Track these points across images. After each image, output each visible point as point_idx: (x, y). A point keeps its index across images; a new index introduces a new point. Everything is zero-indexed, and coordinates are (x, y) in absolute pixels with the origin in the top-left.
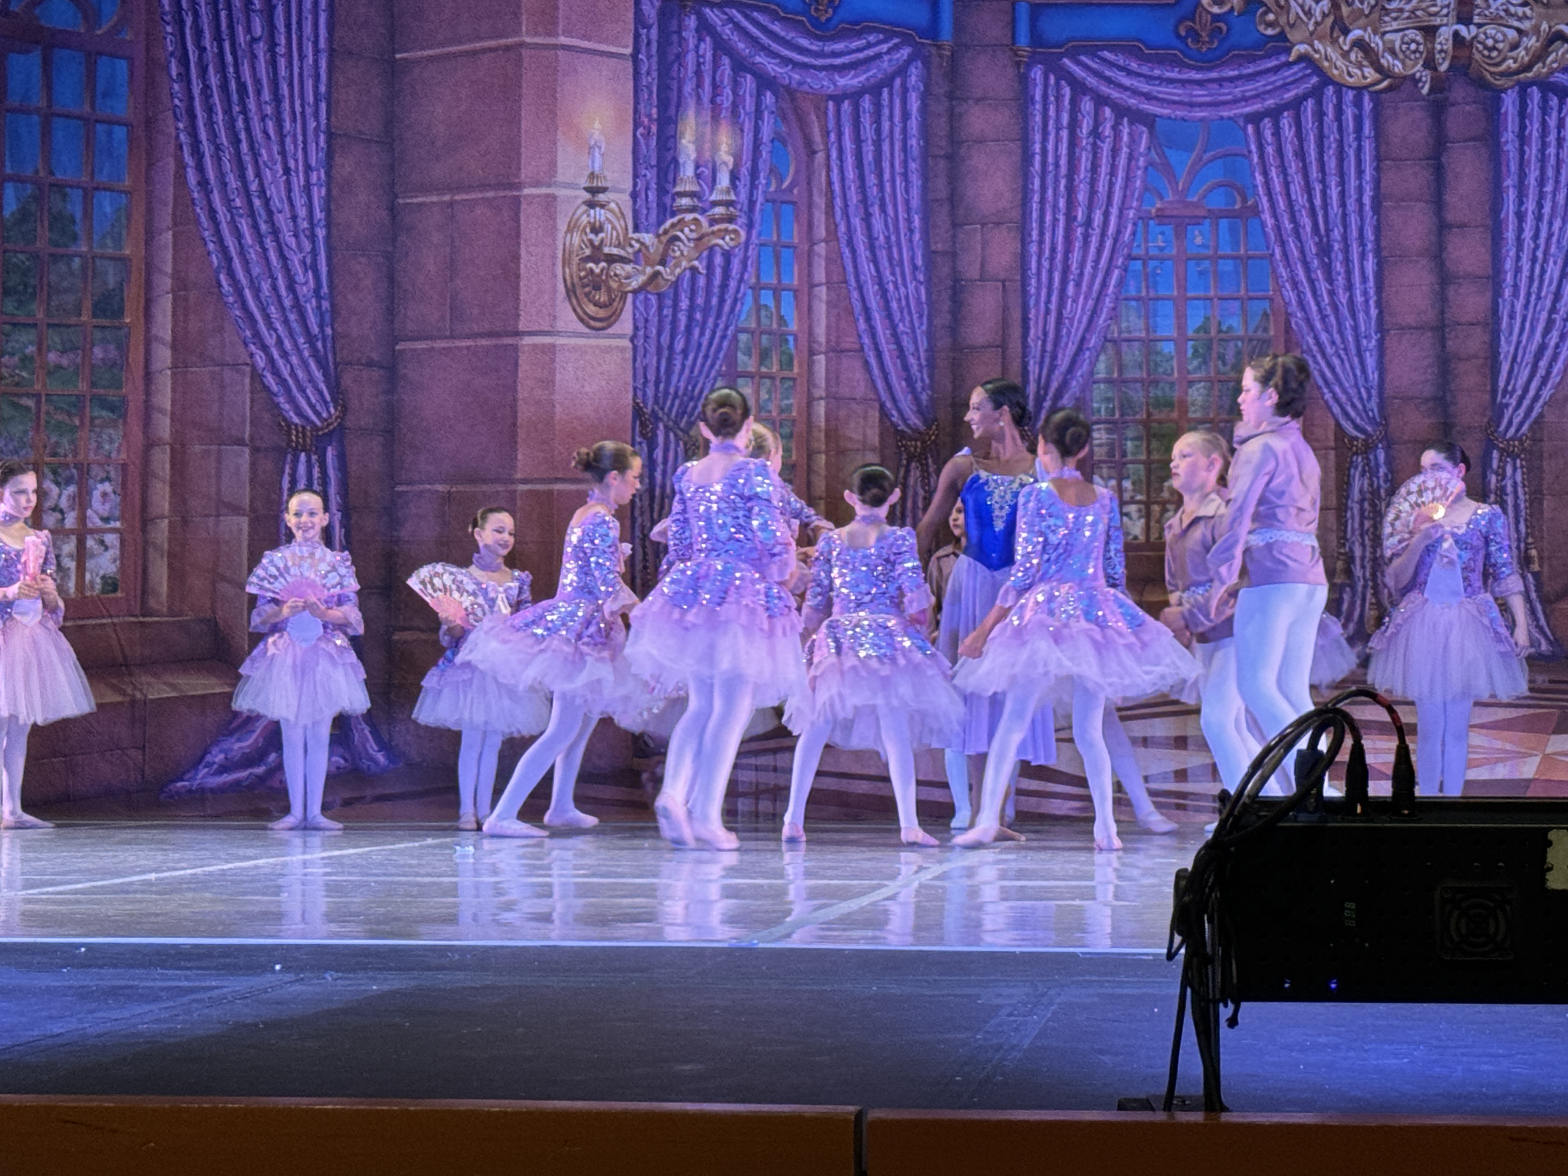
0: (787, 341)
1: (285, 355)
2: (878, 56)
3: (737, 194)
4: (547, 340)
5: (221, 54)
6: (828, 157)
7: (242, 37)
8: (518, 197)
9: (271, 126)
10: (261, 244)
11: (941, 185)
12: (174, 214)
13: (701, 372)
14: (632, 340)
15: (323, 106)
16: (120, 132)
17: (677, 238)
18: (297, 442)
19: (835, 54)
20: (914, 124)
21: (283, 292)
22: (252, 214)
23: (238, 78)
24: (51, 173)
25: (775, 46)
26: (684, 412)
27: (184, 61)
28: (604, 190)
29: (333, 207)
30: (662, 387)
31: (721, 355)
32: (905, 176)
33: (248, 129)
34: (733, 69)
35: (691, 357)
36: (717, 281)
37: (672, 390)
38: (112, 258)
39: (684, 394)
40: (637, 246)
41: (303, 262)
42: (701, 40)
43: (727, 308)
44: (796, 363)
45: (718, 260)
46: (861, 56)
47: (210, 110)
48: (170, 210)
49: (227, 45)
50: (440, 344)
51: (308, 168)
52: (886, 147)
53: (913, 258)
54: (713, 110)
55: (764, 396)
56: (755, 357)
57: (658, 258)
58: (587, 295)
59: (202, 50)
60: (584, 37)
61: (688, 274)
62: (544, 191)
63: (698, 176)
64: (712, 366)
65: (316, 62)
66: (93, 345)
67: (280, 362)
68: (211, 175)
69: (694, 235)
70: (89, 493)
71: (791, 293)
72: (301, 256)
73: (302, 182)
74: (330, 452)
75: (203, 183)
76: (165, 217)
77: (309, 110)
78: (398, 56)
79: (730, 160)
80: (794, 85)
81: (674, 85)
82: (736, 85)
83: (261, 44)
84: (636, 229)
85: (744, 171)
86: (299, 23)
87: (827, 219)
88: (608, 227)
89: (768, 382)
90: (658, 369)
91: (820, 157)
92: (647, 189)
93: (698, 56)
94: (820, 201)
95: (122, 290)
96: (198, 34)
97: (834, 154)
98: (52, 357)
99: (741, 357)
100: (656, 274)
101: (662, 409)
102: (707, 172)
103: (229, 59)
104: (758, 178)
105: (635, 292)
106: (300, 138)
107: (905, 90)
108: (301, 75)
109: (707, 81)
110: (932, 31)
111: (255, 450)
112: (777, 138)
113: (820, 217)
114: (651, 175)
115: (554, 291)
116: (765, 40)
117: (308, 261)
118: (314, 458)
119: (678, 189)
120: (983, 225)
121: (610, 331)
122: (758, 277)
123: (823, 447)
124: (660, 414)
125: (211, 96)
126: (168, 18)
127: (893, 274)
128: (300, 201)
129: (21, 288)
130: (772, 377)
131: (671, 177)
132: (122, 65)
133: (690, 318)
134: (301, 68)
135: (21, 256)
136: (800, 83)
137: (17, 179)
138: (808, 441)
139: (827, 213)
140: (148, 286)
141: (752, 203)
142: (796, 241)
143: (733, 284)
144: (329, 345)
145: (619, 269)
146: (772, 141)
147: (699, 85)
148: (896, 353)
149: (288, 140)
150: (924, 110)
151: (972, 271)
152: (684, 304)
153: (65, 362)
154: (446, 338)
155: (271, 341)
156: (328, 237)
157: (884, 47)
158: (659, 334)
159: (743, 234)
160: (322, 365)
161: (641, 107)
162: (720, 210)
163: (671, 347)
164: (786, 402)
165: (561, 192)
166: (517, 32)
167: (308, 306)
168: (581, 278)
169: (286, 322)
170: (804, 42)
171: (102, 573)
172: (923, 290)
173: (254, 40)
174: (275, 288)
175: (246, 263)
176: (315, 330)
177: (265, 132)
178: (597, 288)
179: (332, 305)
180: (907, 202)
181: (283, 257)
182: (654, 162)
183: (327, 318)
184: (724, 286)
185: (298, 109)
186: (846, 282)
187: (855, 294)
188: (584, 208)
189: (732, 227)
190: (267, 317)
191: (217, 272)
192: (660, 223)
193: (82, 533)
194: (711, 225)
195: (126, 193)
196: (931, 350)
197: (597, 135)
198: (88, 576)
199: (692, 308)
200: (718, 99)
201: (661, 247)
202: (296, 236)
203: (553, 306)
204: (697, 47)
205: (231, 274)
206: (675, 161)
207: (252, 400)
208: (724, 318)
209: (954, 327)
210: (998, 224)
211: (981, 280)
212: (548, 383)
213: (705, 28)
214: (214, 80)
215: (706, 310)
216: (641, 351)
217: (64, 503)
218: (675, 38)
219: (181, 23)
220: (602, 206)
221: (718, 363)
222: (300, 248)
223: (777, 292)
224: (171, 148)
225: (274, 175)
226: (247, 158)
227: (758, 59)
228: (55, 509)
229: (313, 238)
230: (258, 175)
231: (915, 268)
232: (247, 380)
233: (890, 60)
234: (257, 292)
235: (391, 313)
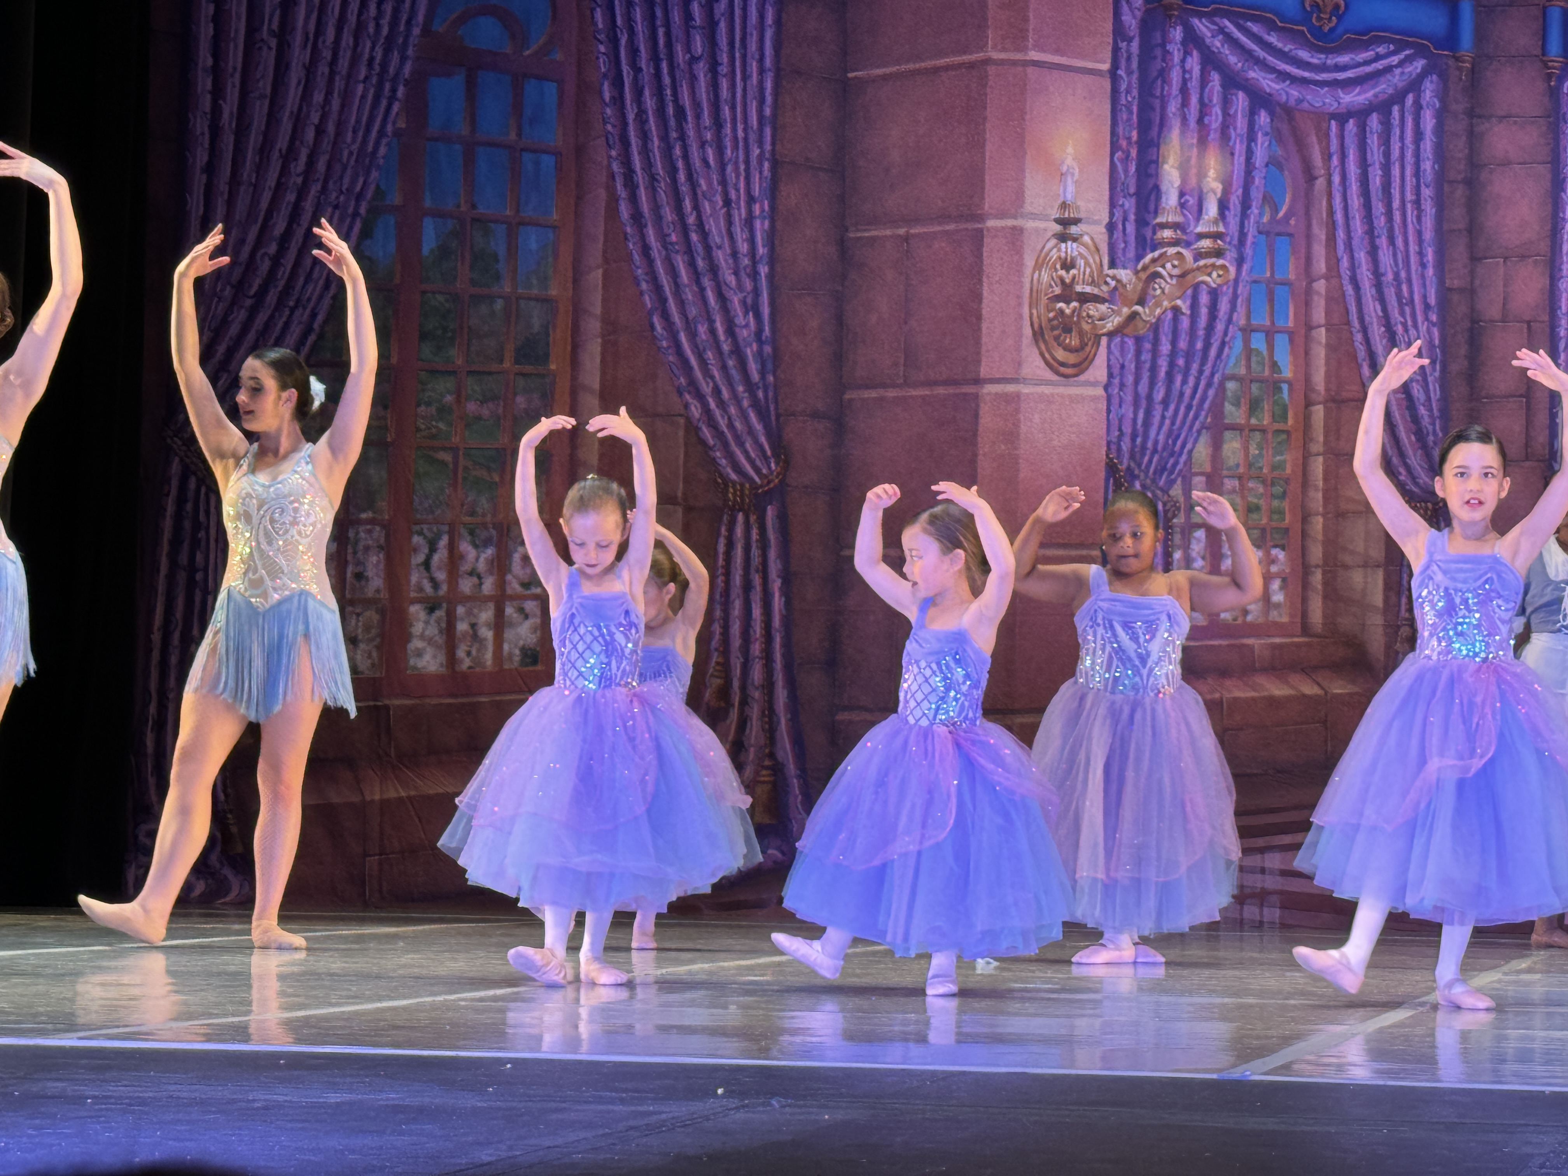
0: (1280, 389)
1: (721, 404)
2: (1389, 69)
3: (1226, 225)
4: (1010, 388)
5: (658, 75)
6: (1330, 182)
7: (681, 56)
8: (981, 231)
9: (710, 153)
10: (698, 282)
11: (1458, 215)
12: (605, 252)
13: (1183, 423)
14: (1106, 388)
15: (768, 131)
16: (548, 162)
17: (1157, 275)
18: (735, 500)
19: (1338, 68)
20: (1428, 146)
21: (722, 337)
22: (689, 251)
23: (676, 100)
24: (474, 207)
25: (1270, 59)
26: (1164, 469)
27: (618, 83)
28: (1076, 221)
29: (776, 242)
30: (1139, 440)
31: (1206, 405)
32: (1417, 202)
33: (686, 157)
34: (1223, 86)
35: (1172, 407)
36: (1203, 321)
37: (1150, 445)
38: (537, 299)
39: (1164, 449)
40: (1113, 283)
41: (743, 302)
42: (1187, 53)
43: (1213, 352)
44: (1290, 415)
45: (1204, 299)
46: (1368, 69)
47: (645, 136)
48: (600, 245)
49: (664, 65)
50: (891, 393)
51: (751, 200)
52: (1396, 171)
53: (1425, 297)
54: (1200, 131)
55: (1254, 451)
56: (1244, 408)
57: (1135, 297)
58: (1056, 338)
59: (637, 70)
60: (1057, 51)
61: (1170, 315)
62: (1010, 222)
63: (1182, 205)
64: (1196, 417)
65: (761, 83)
66: (515, 394)
67: (717, 413)
68: (645, 208)
69: (1176, 272)
70: (509, 556)
71: (1286, 337)
72: (741, 296)
73: (744, 215)
74: (770, 512)
75: (637, 217)
76: (595, 253)
77: (752, 137)
78: (850, 75)
79: (1218, 187)
80: (1292, 102)
81: (1157, 103)
82: (1226, 103)
83: (701, 64)
84: (1113, 264)
85: (1235, 201)
86: (743, 40)
87: (1327, 254)
88: (1081, 263)
89: (1258, 436)
90: (1135, 420)
91: (1320, 183)
92: (1125, 219)
93: (1184, 71)
94: (1320, 233)
95: (548, 335)
96: (634, 52)
97: (1336, 179)
98: (472, 407)
99: (1228, 407)
100: (1134, 316)
101: (1139, 465)
102: (1192, 201)
103: (667, 80)
104: (1249, 207)
105: (1111, 335)
106: (742, 167)
107: (1418, 107)
108: (744, 96)
109: (1194, 100)
110: (1450, 41)
111: (689, 509)
112: (1272, 162)
113: (1319, 251)
114: (1129, 204)
115: (1020, 336)
116: (1261, 53)
117: (749, 301)
118: (753, 518)
119: (1159, 220)
120: (1506, 258)
121: (1082, 378)
122: (1248, 318)
123: (1321, 509)
124: (1136, 472)
125: (647, 121)
126: (602, 37)
127: (1402, 313)
128: (740, 235)
129: (439, 332)
130: (1263, 431)
131: (1152, 207)
132: (551, 89)
133: (1172, 364)
134: (745, 90)
135: (440, 298)
136: (1300, 101)
137: (438, 214)
138: (1303, 501)
139: (1327, 246)
140: (576, 330)
141: (1243, 235)
142: (1292, 277)
143: (1220, 326)
144: (771, 394)
145: (1094, 310)
146: (1267, 165)
147: (1185, 103)
148: (1405, 403)
149: (729, 168)
150: (1439, 130)
151: (1494, 312)
152: (1165, 347)
153: (485, 412)
154: (900, 386)
155: (707, 389)
156: (771, 277)
157: (1395, 60)
158: (1137, 382)
159: (1232, 270)
160: (763, 416)
161: (1120, 130)
162: (1206, 243)
163: (1150, 398)
164: (1278, 458)
165: (1030, 224)
166: (982, 48)
167: (749, 351)
168: (1050, 320)
169: (724, 368)
170: (1304, 55)
171: (521, 643)
172: (1436, 332)
173: (694, 59)
174: (713, 331)
175: (682, 304)
176: (755, 377)
177: (705, 161)
178: (1067, 330)
179: (775, 349)
180: (1419, 233)
181: (722, 298)
182: (1132, 190)
183: (770, 366)
184: (1210, 328)
185: (740, 134)
186: (1348, 323)
187: (1359, 337)
188: (1053, 242)
189: (1220, 262)
190: (703, 363)
191: (650, 314)
192: (1139, 257)
193: (500, 600)
194: (1196, 260)
195: (554, 228)
196: (1445, 399)
197: (1069, 161)
198: (506, 647)
199: (1173, 354)
200: (1206, 120)
201: (1140, 286)
202: (736, 273)
203: (1018, 349)
204: (1183, 61)
205: (666, 316)
206: (1157, 189)
207: (686, 454)
208: (1209, 364)
209: (1472, 374)
210: (1523, 257)
211: (1503, 322)
212: (1011, 436)
213: (1192, 40)
214: (650, 103)
215: (1189, 356)
216: (1115, 401)
217: (481, 566)
218: (1158, 52)
219: (614, 41)
220: (1075, 240)
221: (1203, 413)
222: (740, 287)
223: (1270, 334)
224: (603, 178)
225: (713, 208)
226: (684, 189)
227: (1252, 74)
228: (472, 573)
229: (754, 275)
230: (696, 207)
231: (1427, 307)
232: (681, 433)
233: (1402, 73)
234: (693, 335)
235: (839, 359)
